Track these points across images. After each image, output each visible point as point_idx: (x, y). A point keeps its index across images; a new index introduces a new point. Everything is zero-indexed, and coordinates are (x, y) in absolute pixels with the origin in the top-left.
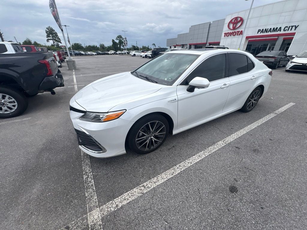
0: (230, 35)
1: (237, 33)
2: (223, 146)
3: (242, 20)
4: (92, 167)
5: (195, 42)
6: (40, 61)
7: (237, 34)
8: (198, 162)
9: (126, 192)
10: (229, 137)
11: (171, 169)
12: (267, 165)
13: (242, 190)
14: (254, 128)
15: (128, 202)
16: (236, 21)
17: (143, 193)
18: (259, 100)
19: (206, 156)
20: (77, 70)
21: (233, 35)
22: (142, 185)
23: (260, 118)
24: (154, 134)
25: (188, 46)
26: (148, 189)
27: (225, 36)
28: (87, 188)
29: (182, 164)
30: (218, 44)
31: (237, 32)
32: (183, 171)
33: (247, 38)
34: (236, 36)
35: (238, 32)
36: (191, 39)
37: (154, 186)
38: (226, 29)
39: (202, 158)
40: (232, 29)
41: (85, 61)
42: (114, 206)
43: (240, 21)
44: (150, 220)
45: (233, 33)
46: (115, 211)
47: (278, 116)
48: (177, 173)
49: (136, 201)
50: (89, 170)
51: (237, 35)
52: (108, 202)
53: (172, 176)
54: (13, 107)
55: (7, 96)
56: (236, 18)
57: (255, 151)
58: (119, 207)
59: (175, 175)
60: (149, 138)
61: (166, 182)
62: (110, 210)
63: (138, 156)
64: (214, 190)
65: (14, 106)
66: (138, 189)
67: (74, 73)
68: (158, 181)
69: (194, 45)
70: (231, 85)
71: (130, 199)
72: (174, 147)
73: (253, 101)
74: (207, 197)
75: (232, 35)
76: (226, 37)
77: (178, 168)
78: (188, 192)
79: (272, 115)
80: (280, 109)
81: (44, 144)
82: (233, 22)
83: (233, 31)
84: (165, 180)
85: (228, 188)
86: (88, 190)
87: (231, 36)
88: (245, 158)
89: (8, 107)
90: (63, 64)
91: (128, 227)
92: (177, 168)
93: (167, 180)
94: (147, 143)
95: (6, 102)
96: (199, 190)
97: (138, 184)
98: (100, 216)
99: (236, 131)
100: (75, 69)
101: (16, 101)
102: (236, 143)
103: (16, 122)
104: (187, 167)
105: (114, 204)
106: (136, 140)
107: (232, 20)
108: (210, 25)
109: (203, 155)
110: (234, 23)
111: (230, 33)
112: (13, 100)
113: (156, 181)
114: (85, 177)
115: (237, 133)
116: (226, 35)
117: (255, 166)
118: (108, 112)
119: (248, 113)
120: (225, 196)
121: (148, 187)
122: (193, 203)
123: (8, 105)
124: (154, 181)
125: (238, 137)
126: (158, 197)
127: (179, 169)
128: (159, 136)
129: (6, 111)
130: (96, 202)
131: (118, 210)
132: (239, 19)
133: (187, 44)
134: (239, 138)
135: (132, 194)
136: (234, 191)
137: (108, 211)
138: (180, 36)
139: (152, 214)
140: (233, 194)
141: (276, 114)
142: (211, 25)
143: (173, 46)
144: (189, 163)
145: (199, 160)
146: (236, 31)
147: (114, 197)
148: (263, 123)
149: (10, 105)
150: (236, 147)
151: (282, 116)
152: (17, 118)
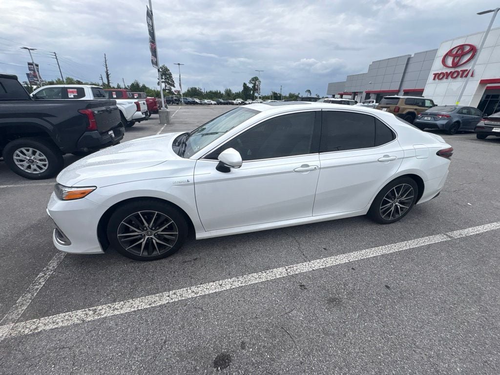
0: (445, 77)
1: (461, 73)
2: (278, 277)
3: (473, 50)
4: (61, 263)
5: (378, 88)
6: (80, 111)
7: (460, 75)
8: (209, 295)
9: (65, 312)
10: (304, 264)
11: (157, 295)
12: (333, 335)
13: (236, 368)
14: (372, 256)
15: (54, 327)
16: (460, 52)
17: (83, 321)
18: (418, 203)
19: (234, 287)
20: (170, 124)
21: (452, 77)
22: (95, 307)
23: (403, 241)
24: (156, 232)
25: (364, 95)
26: (96, 317)
27: (434, 79)
28: (28, 291)
29: (179, 292)
30: (420, 92)
31: (461, 71)
32: (172, 303)
33: (483, 82)
34: (459, 79)
35: (464, 71)
36: (371, 83)
37: (109, 315)
38: (437, 67)
39: (223, 290)
40: (451, 66)
41: (192, 112)
42: (34, 327)
43: (468, 52)
44: (53, 366)
45: (452, 74)
46: (27, 335)
47: (451, 244)
48: (158, 304)
49: (64, 330)
50: (54, 267)
51: (461, 77)
52: (31, 319)
53: (149, 306)
54: (43, 167)
55: (38, 152)
56: (462, 47)
57: (331, 301)
58: (36, 331)
59: (154, 305)
60: (147, 237)
61: (129, 314)
62: (24, 331)
63: (130, 262)
64: (189, 352)
65: (45, 165)
66: (84, 312)
67: (162, 128)
68: (121, 309)
69: (375, 93)
70: (320, 168)
71: (61, 324)
72: (195, 260)
73: (397, 204)
74: (167, 359)
75: (450, 77)
76: (437, 80)
77: (169, 296)
78: (147, 340)
79: (437, 239)
80: (470, 229)
81: (39, 220)
82: (455, 53)
83: (453, 70)
84: (133, 310)
85: (214, 357)
86: (26, 295)
87: (447, 78)
88: (299, 309)
89: (38, 166)
90: (153, 116)
91: (19, 365)
92: (167, 295)
93: (135, 311)
94: (141, 243)
95: (36, 159)
96: (165, 342)
97: (91, 305)
98: (5, 335)
99: (331, 255)
100: (168, 123)
101: (47, 160)
102: (309, 277)
103: (40, 186)
104: (183, 298)
105: (36, 324)
106: (118, 235)
107: (451, 51)
108: (409, 59)
109: (229, 284)
110: (455, 56)
111: (447, 73)
112: (44, 157)
113: (119, 308)
114: (41, 274)
115: (329, 259)
116: (438, 76)
117: (305, 330)
118: (72, 187)
119: (384, 226)
120: (198, 368)
121: (100, 314)
122: (137, 361)
123: (37, 163)
124: (116, 306)
125: (321, 267)
126: (98, 333)
127: (168, 298)
128: (166, 236)
129: (35, 170)
130: (18, 315)
131: (33, 334)
132: (468, 48)
133: (362, 92)
134: (323, 268)
135: (69, 318)
136: (221, 365)
137: (20, 332)
138: (351, 78)
139: (64, 358)
140: (215, 369)
141: (450, 237)
142: (411, 59)
143: (339, 94)
144: (194, 292)
145: (214, 291)
146: (459, 69)
147: (46, 314)
148: (402, 249)
149: (40, 163)
150: (300, 284)
151: (462, 244)
152: (46, 180)
